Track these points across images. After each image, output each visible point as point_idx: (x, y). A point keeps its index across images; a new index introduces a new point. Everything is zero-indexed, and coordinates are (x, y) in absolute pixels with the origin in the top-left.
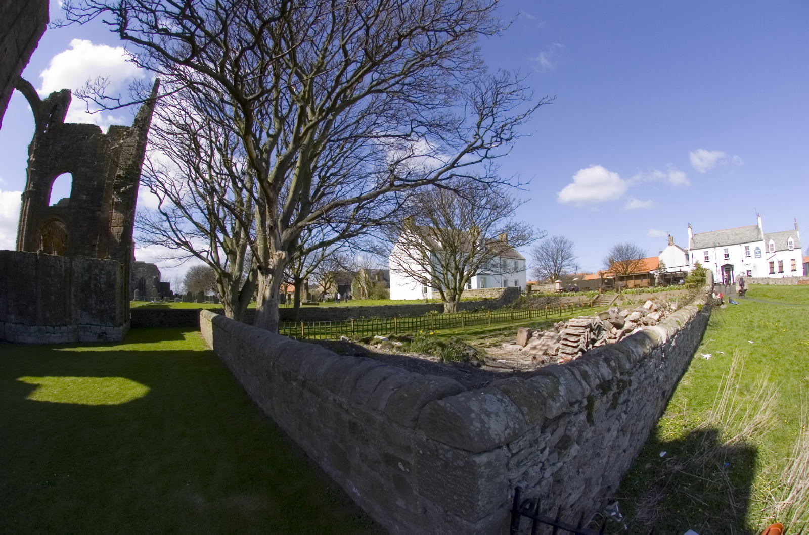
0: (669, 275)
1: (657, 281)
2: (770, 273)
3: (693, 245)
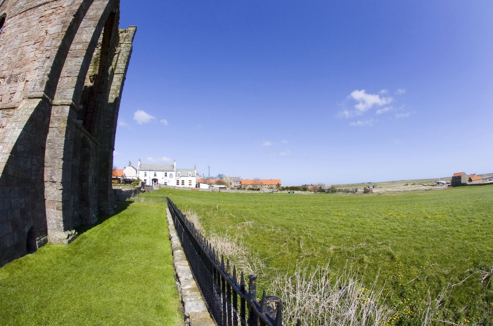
0: (127, 180)
1: (121, 182)
2: (177, 185)
3: (140, 168)
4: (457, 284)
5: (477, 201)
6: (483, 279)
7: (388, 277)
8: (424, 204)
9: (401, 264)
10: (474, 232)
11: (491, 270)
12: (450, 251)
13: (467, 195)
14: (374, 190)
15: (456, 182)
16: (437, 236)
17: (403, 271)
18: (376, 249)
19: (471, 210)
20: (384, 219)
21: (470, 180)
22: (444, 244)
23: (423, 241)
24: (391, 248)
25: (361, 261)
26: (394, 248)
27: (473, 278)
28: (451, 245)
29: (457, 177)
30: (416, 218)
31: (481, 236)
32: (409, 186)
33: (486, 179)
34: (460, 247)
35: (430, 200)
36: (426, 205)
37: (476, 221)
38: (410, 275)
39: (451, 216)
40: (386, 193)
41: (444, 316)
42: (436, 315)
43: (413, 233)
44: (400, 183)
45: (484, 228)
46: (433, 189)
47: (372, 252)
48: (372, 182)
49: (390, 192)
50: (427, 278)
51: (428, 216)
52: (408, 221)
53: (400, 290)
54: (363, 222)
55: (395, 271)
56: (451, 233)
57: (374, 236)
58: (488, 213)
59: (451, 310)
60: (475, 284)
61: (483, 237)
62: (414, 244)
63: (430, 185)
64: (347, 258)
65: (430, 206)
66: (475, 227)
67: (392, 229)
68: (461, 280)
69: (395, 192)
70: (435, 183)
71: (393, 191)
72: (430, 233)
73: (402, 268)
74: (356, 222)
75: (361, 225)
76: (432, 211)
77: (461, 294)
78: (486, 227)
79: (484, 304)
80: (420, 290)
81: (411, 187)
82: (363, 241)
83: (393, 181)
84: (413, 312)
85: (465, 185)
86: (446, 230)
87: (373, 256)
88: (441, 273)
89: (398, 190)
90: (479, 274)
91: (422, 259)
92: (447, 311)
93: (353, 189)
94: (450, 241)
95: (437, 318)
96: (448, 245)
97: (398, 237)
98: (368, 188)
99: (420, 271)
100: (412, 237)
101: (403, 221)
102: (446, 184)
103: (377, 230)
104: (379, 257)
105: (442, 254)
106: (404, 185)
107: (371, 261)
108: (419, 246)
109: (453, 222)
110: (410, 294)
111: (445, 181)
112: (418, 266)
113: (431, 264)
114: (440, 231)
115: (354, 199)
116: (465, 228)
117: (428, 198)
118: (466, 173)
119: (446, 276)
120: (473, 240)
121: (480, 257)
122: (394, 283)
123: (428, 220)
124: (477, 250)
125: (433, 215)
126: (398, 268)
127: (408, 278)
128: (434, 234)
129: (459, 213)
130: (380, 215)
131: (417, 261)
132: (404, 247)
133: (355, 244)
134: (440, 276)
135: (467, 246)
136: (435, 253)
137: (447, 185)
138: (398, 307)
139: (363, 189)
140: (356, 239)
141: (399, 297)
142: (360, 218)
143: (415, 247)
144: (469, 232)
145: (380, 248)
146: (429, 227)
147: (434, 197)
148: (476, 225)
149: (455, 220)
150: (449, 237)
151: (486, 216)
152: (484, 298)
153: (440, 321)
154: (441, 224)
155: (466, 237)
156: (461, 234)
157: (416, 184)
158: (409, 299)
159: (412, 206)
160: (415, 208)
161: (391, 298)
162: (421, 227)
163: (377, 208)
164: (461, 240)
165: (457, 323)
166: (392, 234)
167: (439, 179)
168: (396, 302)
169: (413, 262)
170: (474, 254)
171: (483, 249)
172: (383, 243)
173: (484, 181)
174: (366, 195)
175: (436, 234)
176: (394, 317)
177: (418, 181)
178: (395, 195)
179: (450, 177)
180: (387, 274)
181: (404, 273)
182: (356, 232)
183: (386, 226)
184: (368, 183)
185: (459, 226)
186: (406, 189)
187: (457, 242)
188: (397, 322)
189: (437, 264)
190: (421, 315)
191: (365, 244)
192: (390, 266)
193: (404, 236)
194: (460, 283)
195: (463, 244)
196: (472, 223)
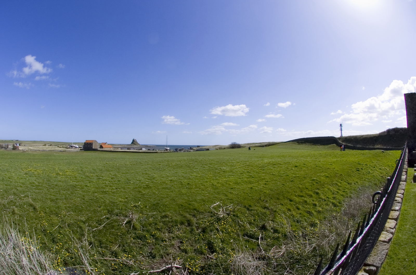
4: (98, 228)
5: (107, 163)
6: (124, 223)
7: (37, 226)
8: (58, 163)
9: (43, 214)
10: (103, 187)
11: (130, 216)
12: (81, 202)
13: (97, 158)
14: (20, 147)
15: (88, 147)
16: (68, 190)
17: (46, 220)
18: (21, 201)
19: (100, 170)
20: (25, 174)
21: (101, 147)
22: (75, 196)
23: (56, 193)
24: (32, 200)
25: (14, 213)
26: (34, 200)
27: (113, 223)
28: (82, 197)
29: (89, 143)
30: (49, 173)
31: (111, 190)
32: (47, 146)
33: (118, 148)
34: (90, 198)
35: (63, 160)
36: (60, 163)
37: (104, 178)
38: (53, 223)
39: (81, 174)
40: (29, 151)
41: (101, 254)
42: (92, 254)
43: (47, 186)
44: (40, 143)
45: (113, 184)
46: (67, 151)
47: (19, 204)
48: (19, 140)
49: (32, 150)
50: (68, 224)
51: (59, 173)
52: (43, 176)
53: (50, 236)
54: (10, 176)
55: (40, 221)
56: (80, 187)
57: (18, 189)
58: (117, 173)
59: (105, 249)
60: (117, 227)
61: (113, 191)
62: (49, 197)
63: (64, 147)
64: (4, 211)
65: (63, 164)
66: (103, 183)
67: (30, 183)
68: (100, 225)
69: (36, 150)
70: (69, 146)
71: (34, 150)
72: (61, 187)
73: (45, 218)
74: (5, 177)
75: (8, 179)
76: (64, 169)
77: (106, 236)
78: (116, 184)
79: (138, 241)
80: (67, 235)
81: (48, 148)
82: (11, 194)
83: (35, 141)
84: (70, 254)
85: (96, 150)
86: (76, 185)
87: (20, 207)
88: (78, 220)
89: (38, 149)
90: (117, 219)
91: (58, 209)
92: (101, 250)
93: (5, 145)
94: (81, 194)
95: (95, 257)
96: (79, 197)
97: (36, 190)
98: (15, 145)
99: (59, 219)
100: (47, 190)
101: (39, 176)
102: (78, 148)
103: (20, 184)
104: (24, 208)
105: (75, 204)
106: (43, 145)
107: (20, 212)
108: (54, 198)
109: (82, 179)
110: (60, 239)
111: (78, 145)
112: (57, 214)
113: (67, 213)
114: (70, 185)
115: (5, 154)
116: (93, 183)
117: (61, 158)
118: (97, 141)
119: (84, 223)
120: (103, 193)
121: (113, 206)
122: (43, 231)
123: (59, 176)
124: (108, 201)
125: (64, 172)
126: (41, 217)
127: (52, 225)
128: (65, 188)
129: (88, 172)
130: (23, 170)
131: (55, 211)
132: (42, 199)
133: (6, 197)
134: (79, 223)
135: (97, 198)
136: (68, 204)
137: (80, 149)
138: (56, 252)
139: (12, 145)
140: (6, 192)
141: (52, 242)
142: (8, 172)
143: (50, 199)
144: (97, 187)
145: (23, 200)
146: (61, 182)
147: (66, 158)
148: (104, 181)
149: (83, 177)
150: (79, 191)
151: (115, 175)
152: (134, 237)
153: (100, 259)
154: (71, 180)
155: (95, 190)
156: (89, 188)
157: (52, 145)
158: (61, 244)
159: (48, 163)
160: (50, 166)
161: (47, 244)
162: (53, 181)
163: (20, 164)
164: (90, 193)
165: (119, 259)
166: (31, 187)
167: (73, 143)
168: (52, 247)
169: (51, 211)
170: (106, 204)
171: (115, 200)
172: (25, 196)
173: (115, 149)
174: (14, 152)
175: (67, 188)
176: (58, 260)
177: (54, 142)
178: (36, 153)
179: (82, 143)
180: (35, 223)
181: (47, 222)
182: (6, 185)
183: (26, 180)
184: (16, 140)
185: (88, 182)
186: (45, 149)
187: (87, 194)
188: (63, 264)
189: (72, 213)
190: (79, 256)
191: (13, 196)
192: (35, 216)
193: (40, 189)
194: (101, 227)
195: (93, 197)
196: (101, 180)
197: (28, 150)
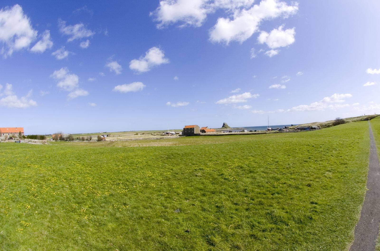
14: (108, 138)
15: (188, 132)
21: (203, 131)
29: (189, 129)
32: (139, 135)
46: (164, 138)
49: (122, 140)
69: (127, 140)
70: (164, 133)
81: (141, 137)
83: (124, 132)
85: (198, 135)
93: (88, 138)
98: (102, 137)
102: (176, 134)
106: (134, 135)
111: (174, 132)
139: (97, 137)
157: (145, 133)
167: (169, 130)
174: (99, 143)
186: (137, 138)
197: (117, 140)
